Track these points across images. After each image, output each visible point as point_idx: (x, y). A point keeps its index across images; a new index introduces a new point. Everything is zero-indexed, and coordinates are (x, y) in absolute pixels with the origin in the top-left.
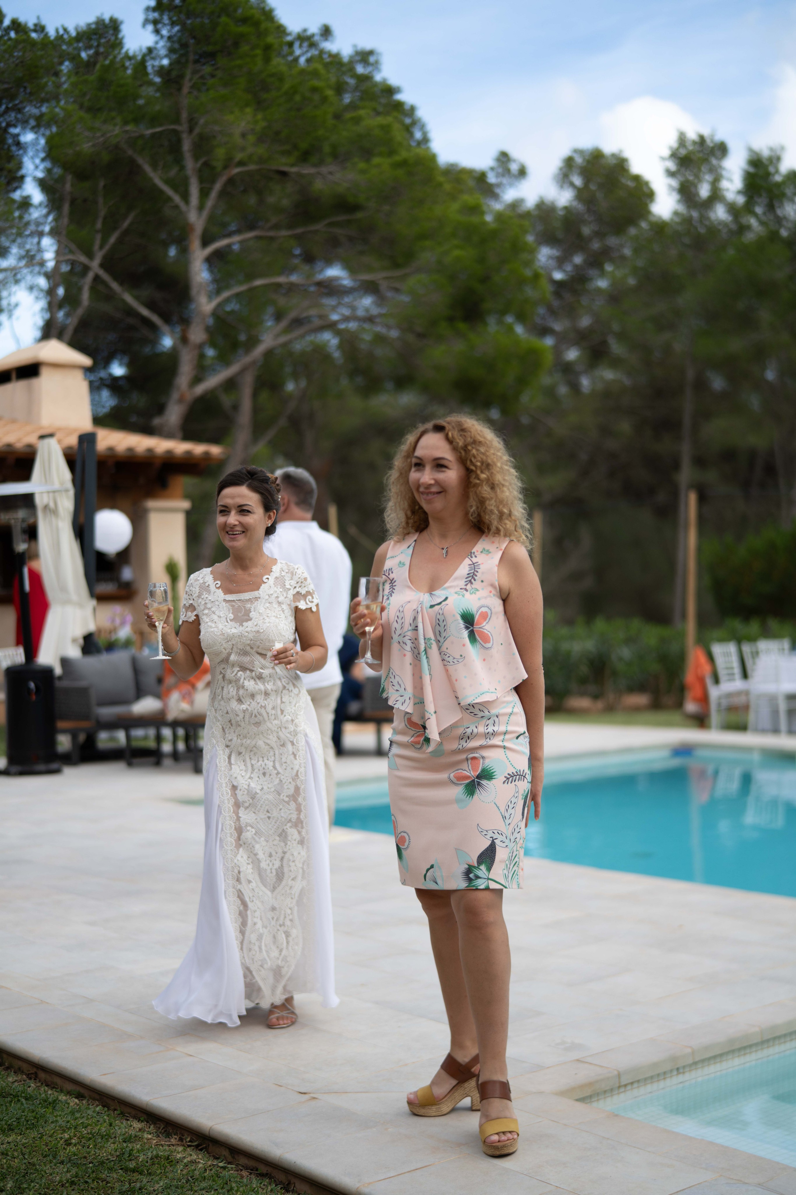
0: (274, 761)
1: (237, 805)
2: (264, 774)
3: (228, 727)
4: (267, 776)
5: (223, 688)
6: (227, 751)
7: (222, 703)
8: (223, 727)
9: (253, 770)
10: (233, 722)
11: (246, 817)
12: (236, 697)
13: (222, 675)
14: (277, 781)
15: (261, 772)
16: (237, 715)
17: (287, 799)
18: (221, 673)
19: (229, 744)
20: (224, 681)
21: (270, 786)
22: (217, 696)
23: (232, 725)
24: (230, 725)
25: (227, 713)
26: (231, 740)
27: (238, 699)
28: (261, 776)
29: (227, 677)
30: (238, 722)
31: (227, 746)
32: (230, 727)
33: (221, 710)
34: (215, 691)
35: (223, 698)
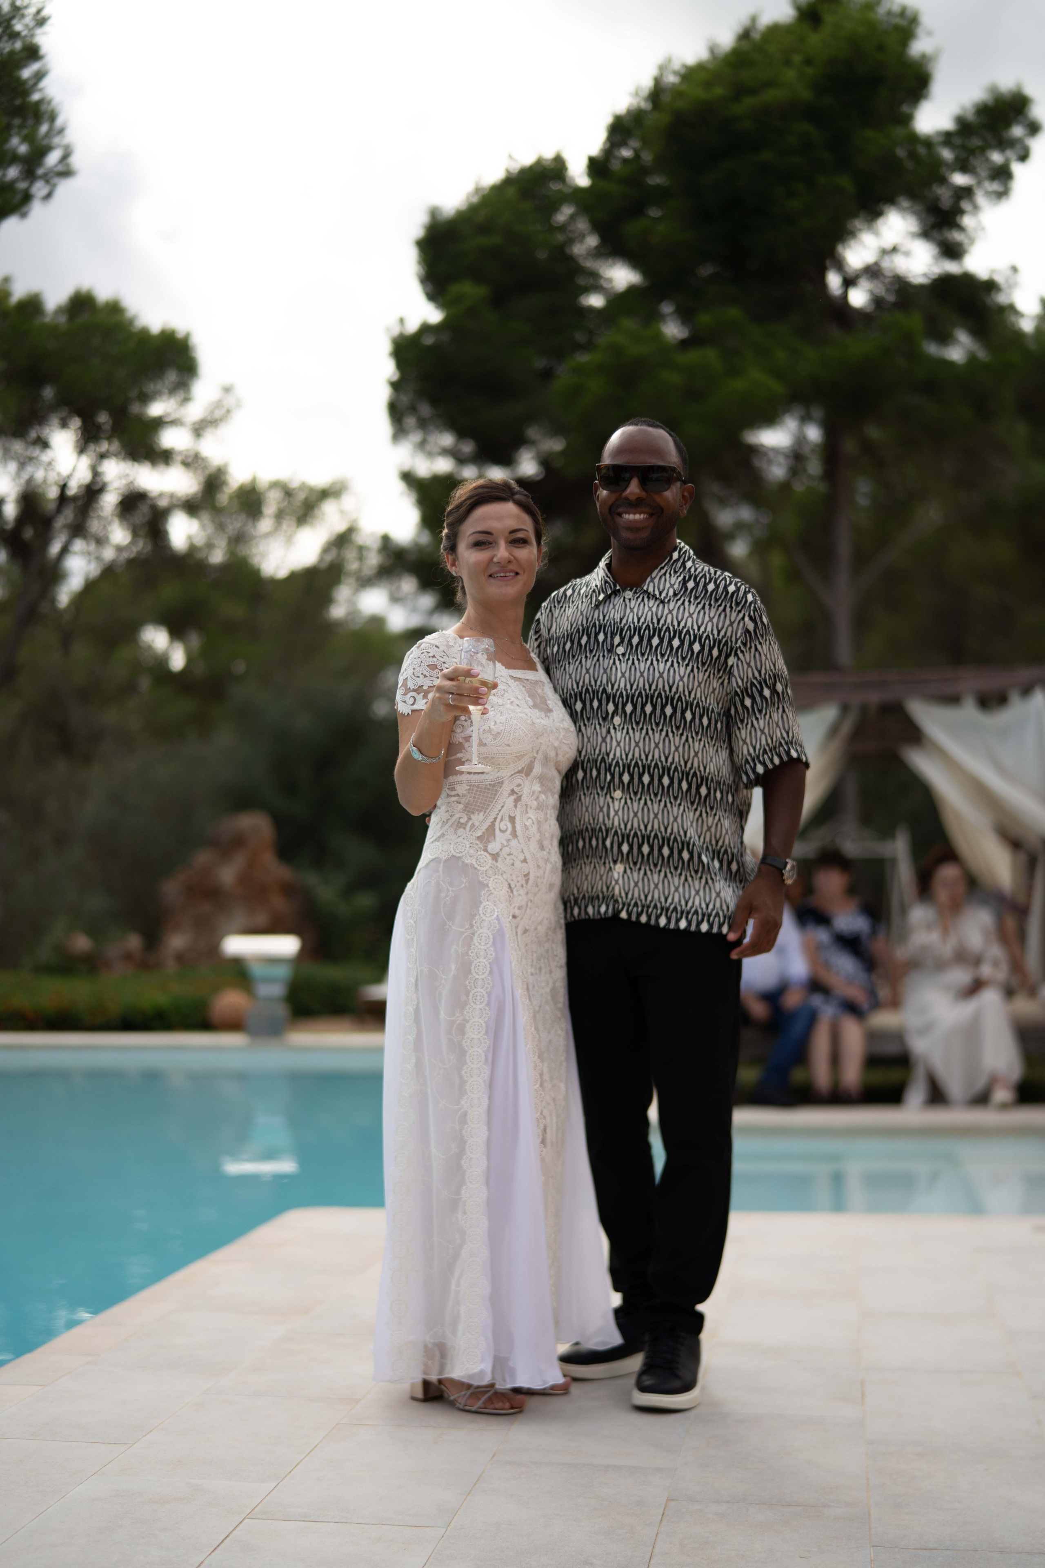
3: (519, 885)
5: (512, 819)
7: (514, 842)
8: (509, 885)
10: (532, 877)
13: (515, 796)
16: (539, 867)
20: (516, 806)
22: (497, 832)
23: (527, 881)
24: (524, 882)
25: (525, 861)
26: (520, 908)
27: (539, 840)
30: (538, 877)
31: (515, 917)
32: (522, 886)
33: (510, 854)
34: (493, 823)
35: (514, 833)
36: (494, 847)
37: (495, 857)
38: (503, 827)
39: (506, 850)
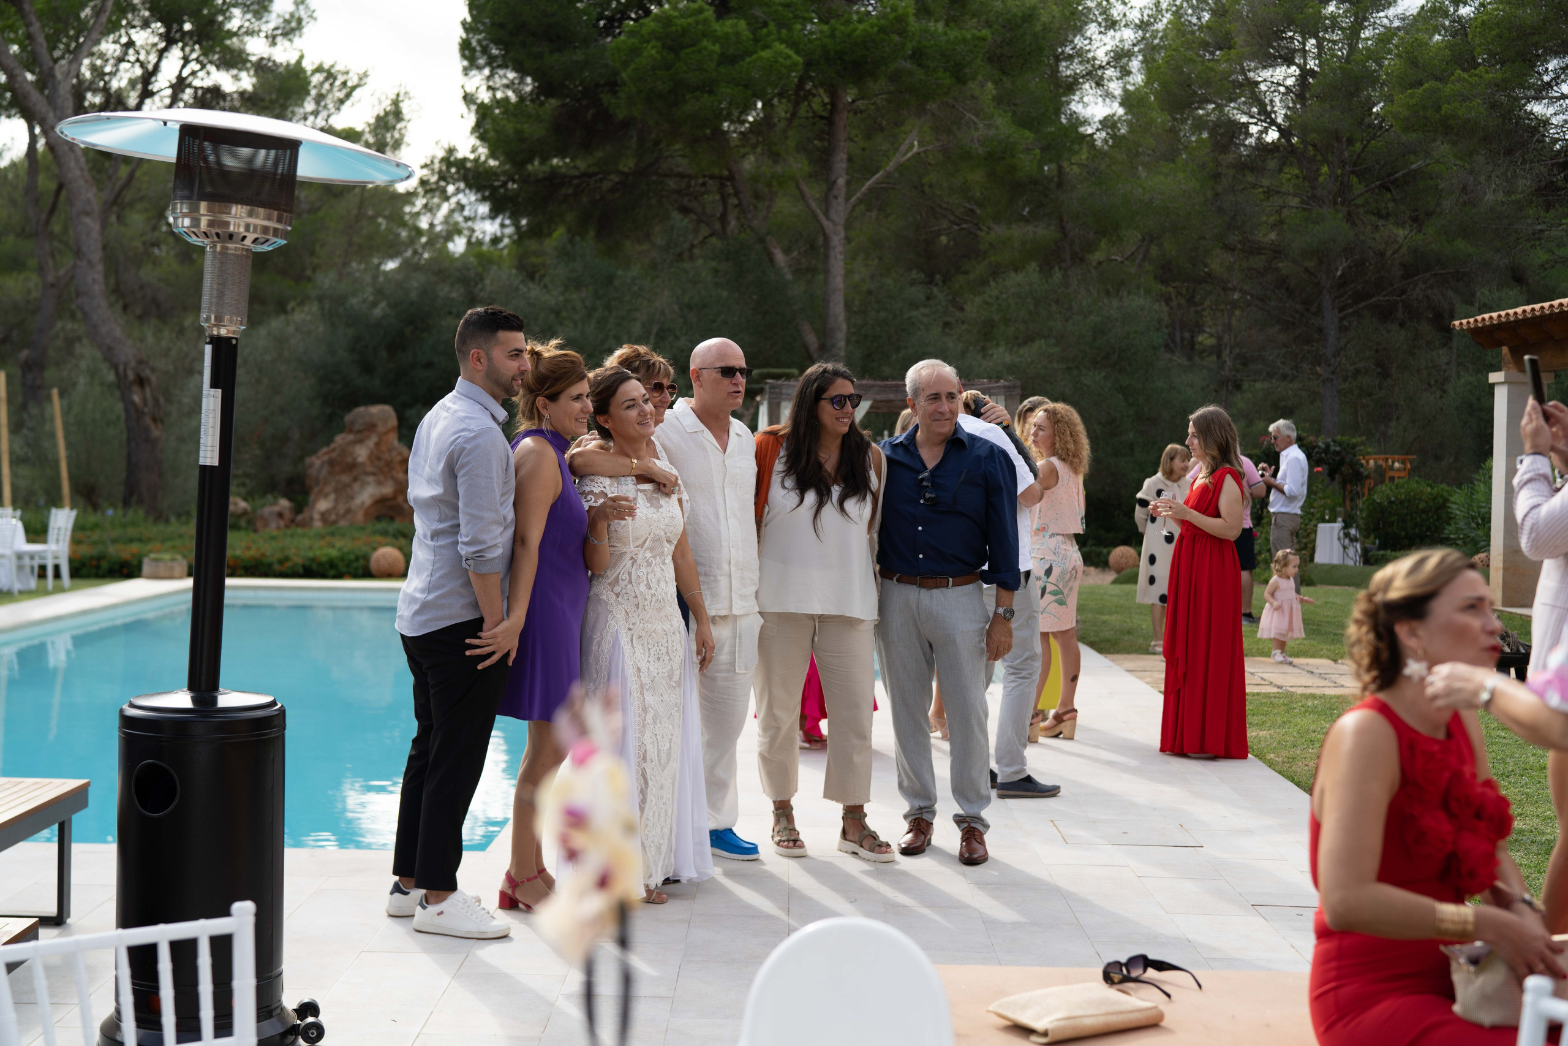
0: (667, 647)
1: (642, 687)
2: (659, 659)
3: (633, 611)
4: (661, 660)
5: (630, 574)
6: (630, 633)
7: (629, 586)
8: (626, 611)
9: (650, 654)
10: (640, 606)
11: (650, 699)
12: (645, 583)
13: (633, 560)
14: (669, 667)
15: (656, 657)
16: (646, 600)
17: (674, 685)
18: (632, 558)
19: (631, 627)
21: (664, 670)
22: (620, 581)
23: (638, 608)
25: (636, 597)
26: (634, 624)
27: (647, 584)
28: (656, 661)
29: (639, 561)
30: (645, 606)
31: (630, 629)
33: (627, 593)
34: (618, 576)
35: (630, 582)
36: (617, 589)
37: (618, 595)
38: (624, 578)
39: (624, 591)
